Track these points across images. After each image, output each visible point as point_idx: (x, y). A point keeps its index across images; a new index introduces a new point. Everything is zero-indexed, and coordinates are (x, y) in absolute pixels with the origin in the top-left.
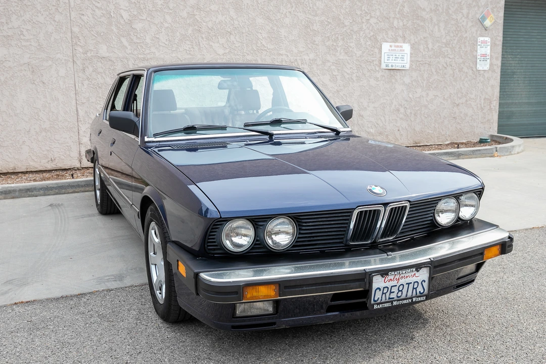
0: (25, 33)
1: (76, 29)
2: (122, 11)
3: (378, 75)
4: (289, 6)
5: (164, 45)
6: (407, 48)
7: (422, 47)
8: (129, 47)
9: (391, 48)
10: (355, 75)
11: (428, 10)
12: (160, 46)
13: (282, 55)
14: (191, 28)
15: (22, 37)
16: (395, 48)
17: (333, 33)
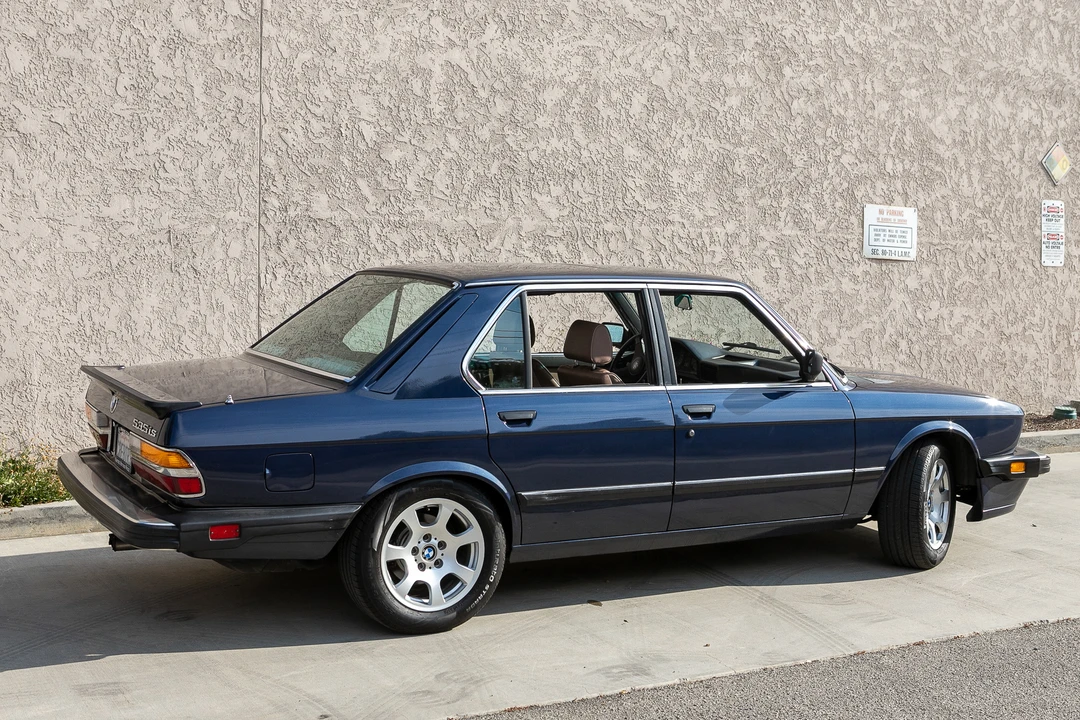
0: (169, 166)
1: (270, 160)
2: (363, 125)
3: (858, 271)
4: (688, 123)
5: (441, 196)
6: (910, 216)
7: (938, 215)
8: (372, 199)
9: (881, 216)
10: (813, 270)
11: (949, 141)
12: (433, 197)
13: (672, 223)
14: (496, 163)
15: (162, 173)
16: (889, 217)
17: (771, 182)
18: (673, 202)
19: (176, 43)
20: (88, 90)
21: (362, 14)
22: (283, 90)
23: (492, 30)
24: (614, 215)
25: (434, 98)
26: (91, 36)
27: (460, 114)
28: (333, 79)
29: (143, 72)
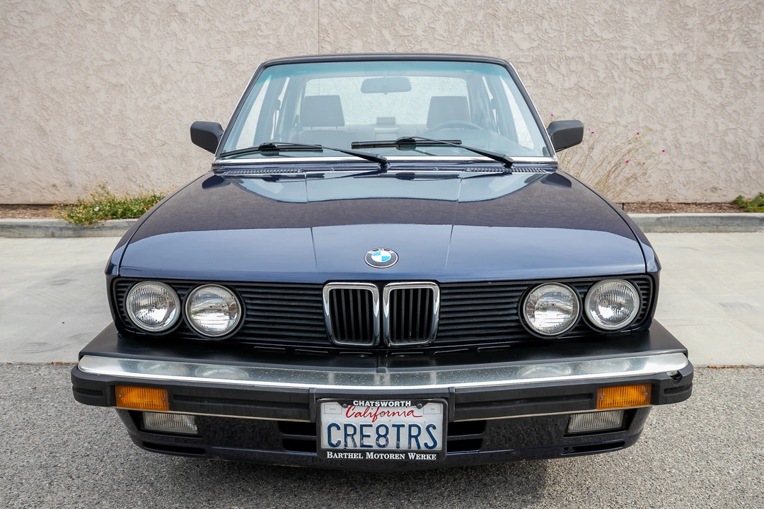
1: (324, 20)
5: (441, 38)
8: (392, 42)
10: (758, 78)
12: (435, 39)
17: (721, 10)
18: (627, 32)
24: (576, 45)
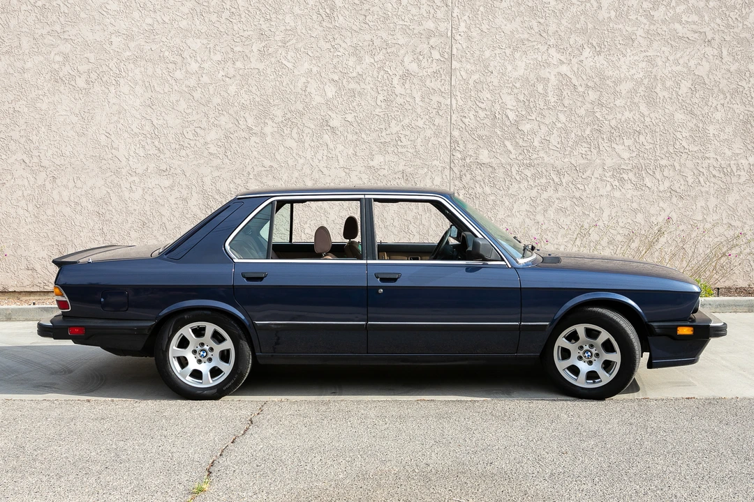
0: (403, 139)
1: (456, 133)
2: (508, 111)
5: (555, 148)
8: (513, 151)
12: (550, 149)
13: (708, 158)
14: (589, 128)
15: (399, 143)
18: (709, 146)
19: (406, 76)
20: (363, 104)
21: (508, 51)
22: (463, 96)
23: (587, 52)
24: (667, 155)
25: (550, 94)
26: (364, 77)
27: (566, 102)
28: (491, 88)
29: (390, 93)
